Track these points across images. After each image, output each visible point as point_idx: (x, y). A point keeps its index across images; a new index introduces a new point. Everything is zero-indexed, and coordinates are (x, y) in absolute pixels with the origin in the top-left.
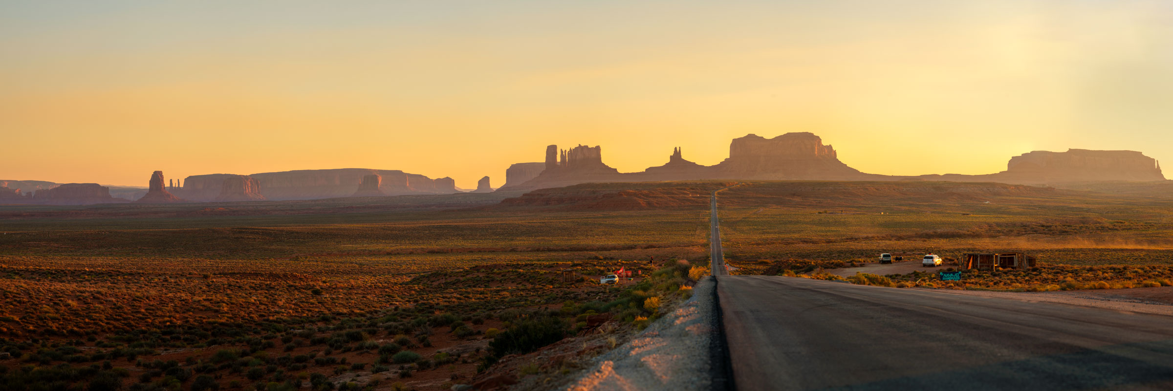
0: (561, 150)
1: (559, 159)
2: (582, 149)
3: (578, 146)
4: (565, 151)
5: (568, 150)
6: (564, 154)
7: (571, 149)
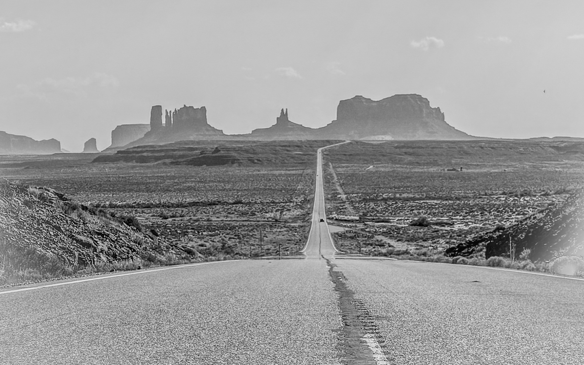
0: (166, 110)
1: (164, 122)
2: (187, 110)
3: (183, 106)
4: (170, 111)
5: (173, 111)
6: (169, 114)
7: (176, 110)
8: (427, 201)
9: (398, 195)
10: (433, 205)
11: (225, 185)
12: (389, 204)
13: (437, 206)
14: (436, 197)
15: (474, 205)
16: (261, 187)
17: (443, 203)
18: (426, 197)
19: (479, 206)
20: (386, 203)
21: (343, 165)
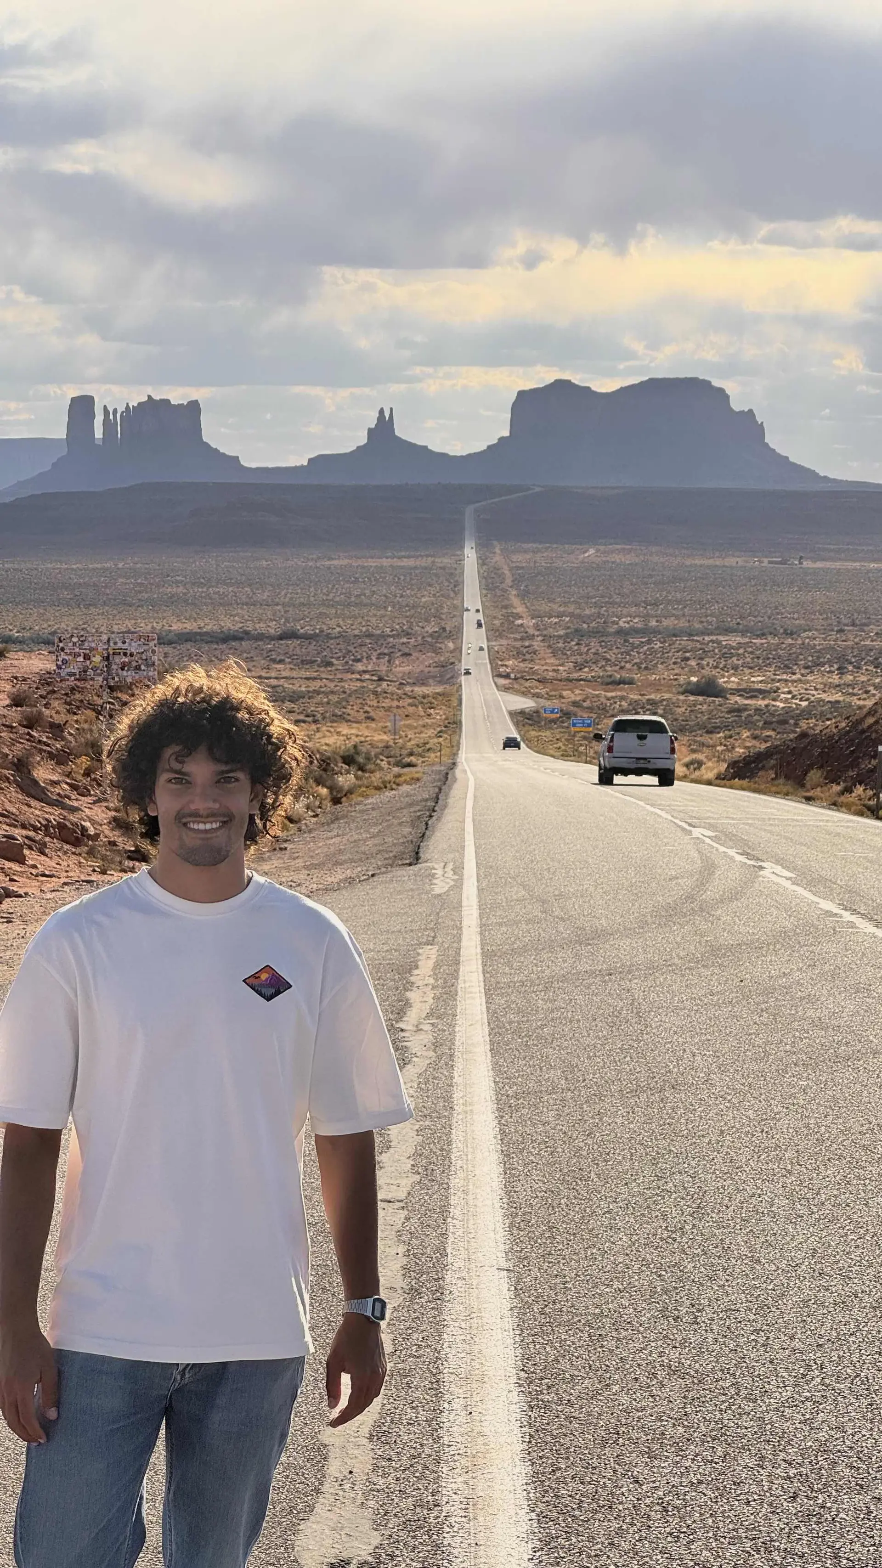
0: (105, 407)
2: (154, 407)
3: (146, 399)
4: (114, 411)
5: (121, 409)
6: (111, 417)
7: (127, 408)
8: (721, 638)
9: (653, 623)
10: (732, 648)
11: (254, 594)
12: (633, 644)
13: (741, 651)
14: (741, 627)
15: (824, 649)
16: (338, 599)
17: (755, 644)
18: (718, 628)
19: (836, 650)
20: (626, 641)
21: (525, 546)
